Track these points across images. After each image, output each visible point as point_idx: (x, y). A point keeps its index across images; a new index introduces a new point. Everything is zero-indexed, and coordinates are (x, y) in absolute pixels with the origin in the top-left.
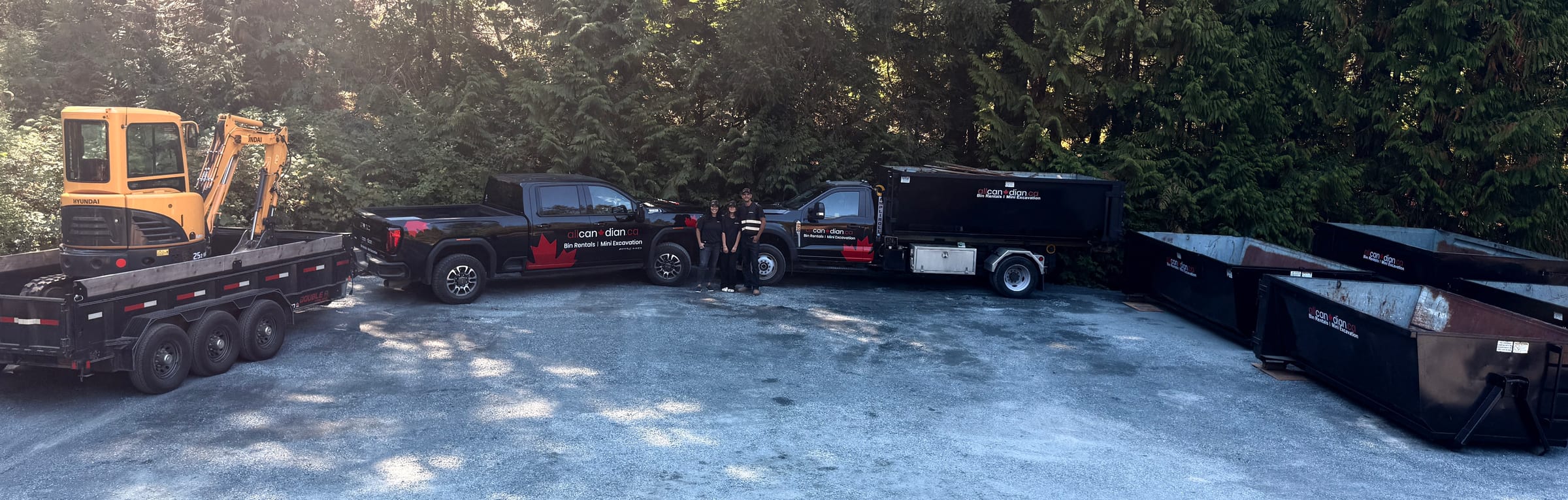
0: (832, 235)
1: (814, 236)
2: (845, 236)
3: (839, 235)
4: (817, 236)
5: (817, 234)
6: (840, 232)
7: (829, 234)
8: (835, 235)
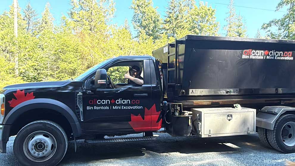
0: (118, 105)
1: (98, 108)
2: (131, 105)
3: (125, 105)
4: (102, 108)
5: (101, 105)
6: (126, 102)
7: (115, 105)
8: (121, 105)
